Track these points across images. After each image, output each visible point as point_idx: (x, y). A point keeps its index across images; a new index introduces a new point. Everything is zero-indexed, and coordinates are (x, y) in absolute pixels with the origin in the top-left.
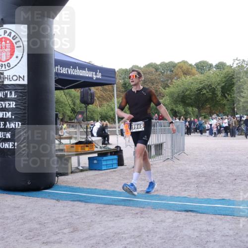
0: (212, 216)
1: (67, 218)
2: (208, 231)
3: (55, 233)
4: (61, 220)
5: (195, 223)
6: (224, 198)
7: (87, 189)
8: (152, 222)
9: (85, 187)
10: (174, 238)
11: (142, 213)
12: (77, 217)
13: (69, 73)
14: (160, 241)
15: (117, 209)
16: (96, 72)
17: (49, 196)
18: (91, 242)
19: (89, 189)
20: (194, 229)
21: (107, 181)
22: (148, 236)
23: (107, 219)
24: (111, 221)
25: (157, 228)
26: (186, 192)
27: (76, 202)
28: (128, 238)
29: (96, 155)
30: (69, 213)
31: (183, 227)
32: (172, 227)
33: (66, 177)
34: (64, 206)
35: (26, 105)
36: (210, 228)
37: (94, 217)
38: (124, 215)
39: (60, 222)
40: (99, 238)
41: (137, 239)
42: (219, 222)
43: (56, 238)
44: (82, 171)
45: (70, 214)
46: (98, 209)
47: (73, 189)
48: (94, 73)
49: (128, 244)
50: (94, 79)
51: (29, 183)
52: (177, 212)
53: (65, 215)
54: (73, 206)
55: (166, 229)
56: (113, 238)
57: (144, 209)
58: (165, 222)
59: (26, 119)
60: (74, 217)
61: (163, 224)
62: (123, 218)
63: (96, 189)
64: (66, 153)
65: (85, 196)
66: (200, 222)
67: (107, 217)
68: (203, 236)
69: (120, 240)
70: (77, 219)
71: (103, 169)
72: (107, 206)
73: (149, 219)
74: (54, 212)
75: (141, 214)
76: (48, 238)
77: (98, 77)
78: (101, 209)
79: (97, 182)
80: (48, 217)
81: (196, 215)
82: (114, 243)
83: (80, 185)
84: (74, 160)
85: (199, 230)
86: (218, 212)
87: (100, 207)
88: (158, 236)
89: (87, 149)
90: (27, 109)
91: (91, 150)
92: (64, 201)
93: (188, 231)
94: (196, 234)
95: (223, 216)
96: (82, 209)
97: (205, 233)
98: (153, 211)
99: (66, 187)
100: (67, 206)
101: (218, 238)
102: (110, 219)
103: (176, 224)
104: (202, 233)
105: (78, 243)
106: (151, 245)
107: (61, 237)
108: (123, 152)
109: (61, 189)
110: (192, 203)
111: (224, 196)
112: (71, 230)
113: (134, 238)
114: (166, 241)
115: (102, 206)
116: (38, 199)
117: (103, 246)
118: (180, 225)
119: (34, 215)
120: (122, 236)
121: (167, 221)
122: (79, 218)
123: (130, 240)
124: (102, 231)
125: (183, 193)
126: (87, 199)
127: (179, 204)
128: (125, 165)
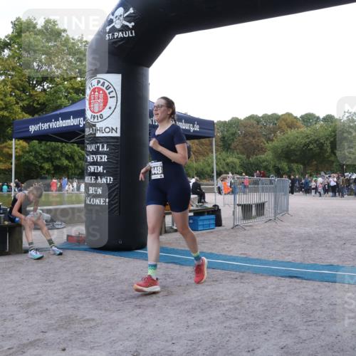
0: (319, 283)
2: (314, 299)
5: (300, 291)
6: (332, 263)
7: (183, 250)
8: (253, 288)
9: (180, 248)
10: (277, 306)
11: (242, 277)
12: (171, 280)
14: (262, 309)
15: (215, 273)
16: (194, 124)
18: (186, 307)
20: (299, 297)
22: (248, 303)
25: (258, 294)
26: (290, 257)
29: (192, 214)
30: (162, 275)
31: (286, 294)
32: (275, 294)
35: (119, 159)
36: (317, 296)
38: (222, 280)
40: (195, 304)
41: (237, 306)
42: (327, 290)
48: (191, 125)
49: (226, 310)
50: (192, 131)
52: (280, 278)
54: (167, 268)
55: (269, 296)
56: (210, 304)
57: (244, 274)
58: (267, 288)
59: (118, 174)
60: (169, 280)
61: (266, 290)
62: (221, 283)
65: (179, 258)
66: (305, 290)
68: (308, 304)
69: (218, 306)
70: (171, 282)
71: (200, 229)
73: (250, 284)
75: (241, 279)
77: (196, 129)
81: (301, 282)
82: (212, 309)
83: (174, 246)
84: (168, 219)
85: (304, 297)
86: (326, 278)
88: (260, 303)
90: (119, 163)
93: (293, 299)
94: (301, 302)
95: (331, 283)
96: (177, 272)
97: (311, 302)
98: (254, 276)
101: (325, 307)
103: (278, 291)
104: (308, 301)
105: (173, 308)
106: (252, 312)
108: (222, 211)
110: (298, 268)
111: (332, 261)
112: (166, 294)
114: (269, 309)
116: (130, 259)
117: (199, 312)
118: (283, 292)
119: (126, 276)
120: (221, 301)
121: (270, 287)
122: (174, 281)
123: (229, 306)
124: (198, 296)
125: (287, 258)
126: (182, 262)
127: (282, 269)
128: (223, 225)
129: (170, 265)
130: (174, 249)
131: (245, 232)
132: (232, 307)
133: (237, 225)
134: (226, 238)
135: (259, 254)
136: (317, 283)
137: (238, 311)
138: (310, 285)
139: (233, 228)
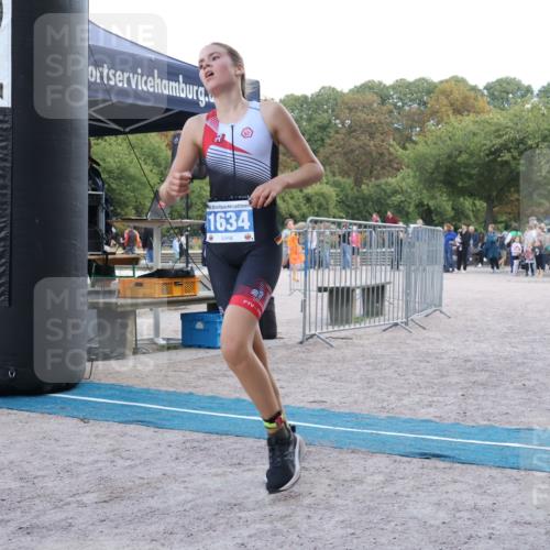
0: (495, 472)
1: (100, 465)
2: (475, 508)
3: (59, 504)
4: (82, 469)
5: (445, 489)
7: (168, 393)
8: (328, 482)
9: (164, 388)
10: (381, 525)
12: (129, 463)
14: (340, 532)
15: (238, 446)
17: (62, 408)
18: (152, 529)
19: (174, 393)
20: (438, 504)
22: (309, 517)
23: (206, 470)
24: (217, 475)
25: (338, 496)
26: (431, 410)
27: (132, 426)
28: (255, 522)
29: (203, 308)
30: (106, 453)
31: (408, 496)
32: (379, 497)
34: (97, 436)
35: (9, 165)
36: (486, 502)
37: (173, 465)
38: (254, 462)
39: (78, 476)
40: (174, 520)
41: (279, 525)
42: (511, 488)
43: (58, 516)
45: (110, 455)
46: (188, 445)
47: (131, 392)
49: (250, 536)
51: (11, 375)
52: (398, 458)
53: (96, 457)
54: (124, 435)
55: (364, 501)
56: (213, 520)
58: (362, 482)
59: (5, 203)
60: (120, 462)
61: (357, 488)
62: (249, 470)
63: (191, 394)
66: (458, 486)
67: (207, 465)
68: (459, 522)
69: (232, 526)
70: (126, 468)
72: (215, 437)
73: (322, 473)
74: (66, 449)
76: (37, 517)
78: (195, 444)
79: (199, 378)
80: (48, 463)
81: (450, 468)
82: (214, 534)
83: (151, 383)
85: (451, 505)
86: (512, 460)
87: (193, 440)
88: (338, 518)
89: (177, 292)
90: (9, 176)
91: (188, 295)
92: (102, 423)
93: (422, 508)
94: (442, 515)
95: (523, 473)
96: (145, 444)
97: (465, 515)
98: (335, 454)
99: (112, 387)
100: (104, 436)
101: (501, 528)
102: (213, 471)
103: (389, 490)
104: (458, 515)
105: (117, 531)
106: (314, 540)
107: (71, 514)
109: (97, 393)
110: (444, 436)
111: (533, 421)
112: (104, 496)
113: (271, 522)
114: (358, 532)
115: (200, 436)
116: (33, 415)
117: (182, 540)
118: (402, 492)
119: (12, 457)
120: (240, 514)
121: (369, 479)
122: (131, 467)
123: (258, 526)
124: (186, 502)
125: (423, 411)
126: (164, 420)
127: (407, 438)
128: (278, 336)
130: (148, 391)
131: (331, 352)
132: (267, 526)
133: (312, 336)
134: (283, 366)
135: (356, 402)
136: (487, 472)
137: (280, 538)
138: (472, 474)
139: (301, 343)
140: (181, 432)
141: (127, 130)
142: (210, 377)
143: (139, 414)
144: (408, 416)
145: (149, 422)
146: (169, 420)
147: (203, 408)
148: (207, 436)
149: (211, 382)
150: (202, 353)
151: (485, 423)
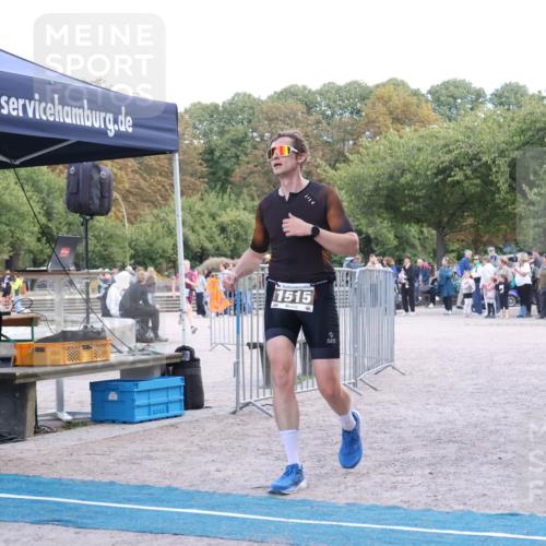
6: (515, 510)
7: (85, 483)
9: (78, 477)
13: (31, 115)
16: (116, 114)
19: (92, 482)
21: (150, 458)
26: (396, 493)
29: (115, 375)
33: (19, 445)
34: (7, 541)
44: (69, 425)
47: (39, 483)
48: (110, 116)
50: (111, 134)
54: (39, 538)
63: (112, 483)
64: (18, 371)
65: (77, 508)
71: (138, 418)
72: (149, 536)
77: (123, 129)
79: (118, 462)
83: (63, 472)
84: (44, 393)
87: (124, 542)
89: (86, 356)
91: (99, 361)
92: (11, 525)
99: (16, 478)
100: (16, 541)
108: (202, 364)
110: (416, 526)
111: (516, 503)
115: (130, 536)
125: (387, 495)
126: (84, 517)
127: (374, 530)
128: (206, 405)
129: (47, 528)
130: (60, 482)
133: (247, 404)
134: (215, 444)
139: (234, 413)
140: (108, 532)
141: (18, 162)
142: (132, 461)
143: (53, 511)
144: (372, 502)
145: (67, 521)
146: (91, 518)
147: (129, 501)
148: (140, 537)
149: (134, 467)
150: (116, 430)
151: (462, 507)
